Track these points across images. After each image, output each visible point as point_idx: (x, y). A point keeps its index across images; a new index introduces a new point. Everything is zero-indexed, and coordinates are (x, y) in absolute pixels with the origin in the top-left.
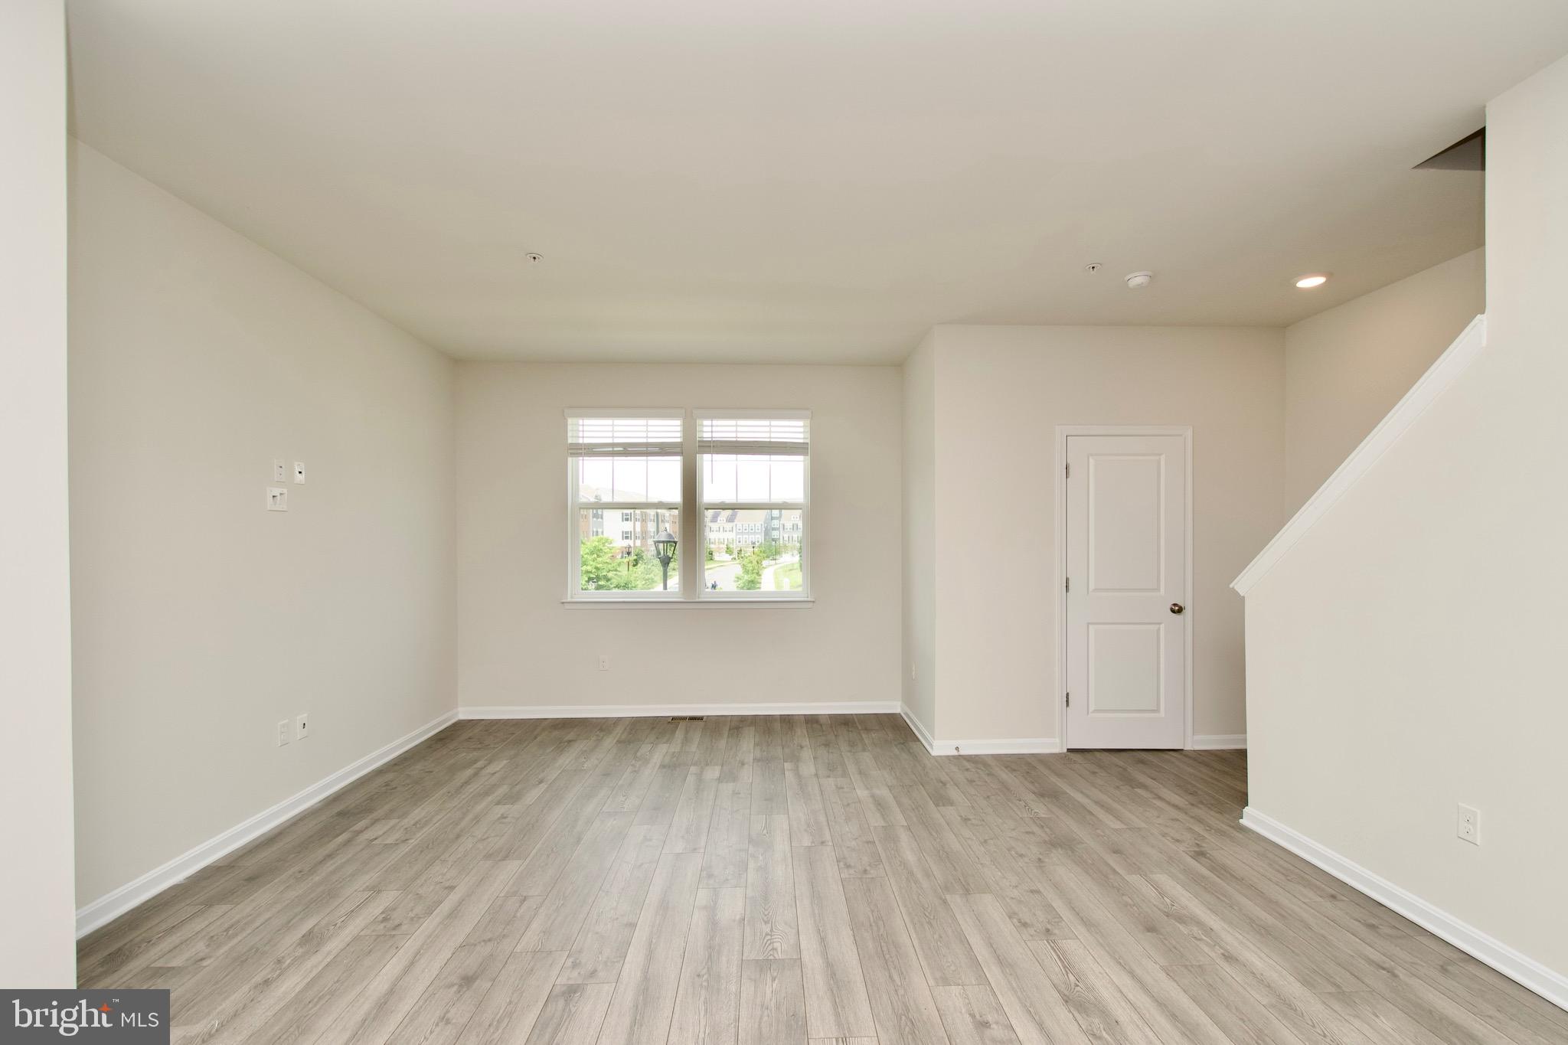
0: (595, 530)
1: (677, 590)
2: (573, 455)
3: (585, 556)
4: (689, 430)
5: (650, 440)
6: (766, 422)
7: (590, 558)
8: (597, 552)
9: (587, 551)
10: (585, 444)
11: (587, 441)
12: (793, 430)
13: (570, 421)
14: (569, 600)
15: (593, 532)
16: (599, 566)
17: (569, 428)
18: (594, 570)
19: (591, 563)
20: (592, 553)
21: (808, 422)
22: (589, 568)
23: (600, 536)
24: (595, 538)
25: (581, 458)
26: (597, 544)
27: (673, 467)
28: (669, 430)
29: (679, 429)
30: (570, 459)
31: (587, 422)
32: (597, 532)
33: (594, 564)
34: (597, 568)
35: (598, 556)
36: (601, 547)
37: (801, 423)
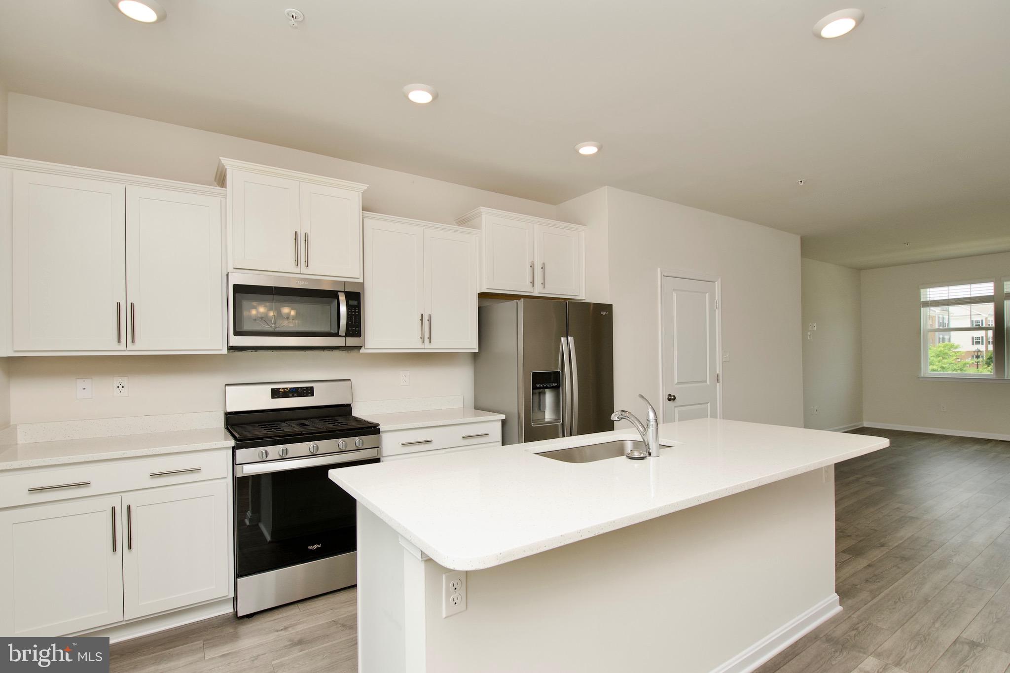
0: (941, 337)
2: (923, 306)
3: (932, 358)
4: (998, 288)
5: (972, 296)
7: (936, 359)
8: (943, 355)
9: (933, 354)
10: (931, 301)
11: (932, 299)
13: (922, 291)
14: (922, 376)
15: (939, 338)
16: (944, 366)
17: (921, 294)
18: (939, 369)
19: (937, 364)
20: (938, 356)
22: (935, 367)
23: (947, 342)
24: (941, 344)
25: (928, 308)
26: (942, 349)
28: (985, 289)
29: (992, 288)
30: (922, 309)
31: (932, 290)
32: (944, 339)
33: (940, 364)
34: (943, 368)
35: (944, 358)
36: (946, 351)
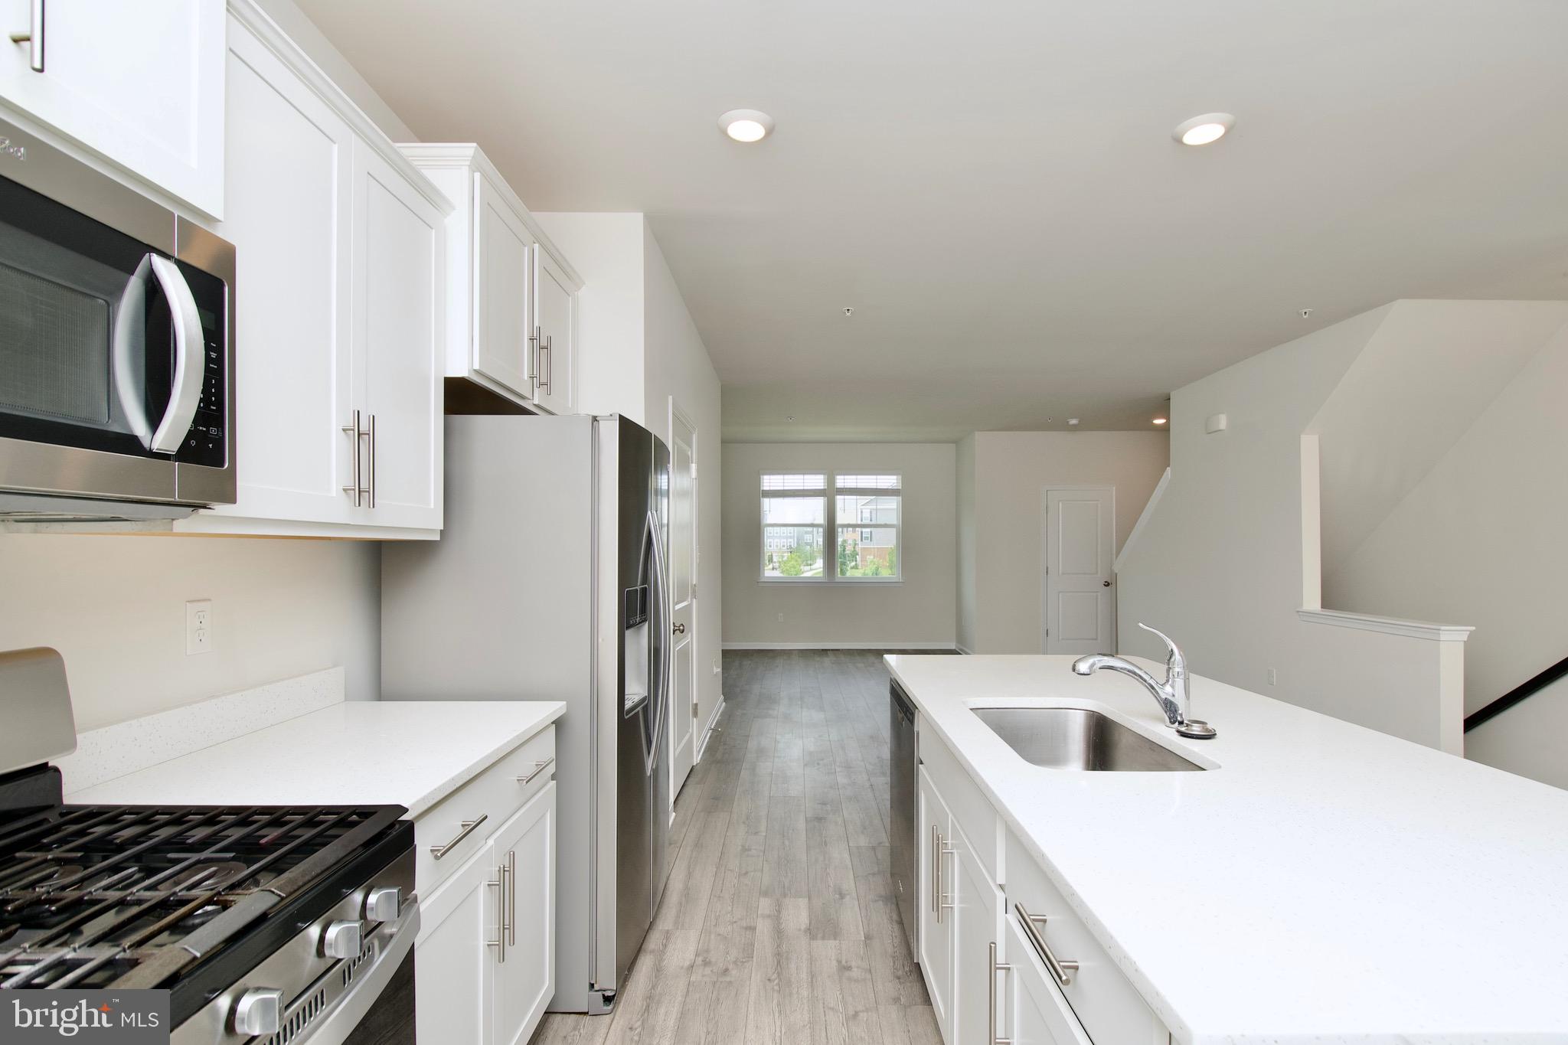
1: (821, 575)
2: (763, 497)
4: (831, 481)
5: (806, 488)
6: (874, 477)
10: (770, 490)
11: (771, 488)
12: (889, 481)
13: (761, 477)
14: (761, 580)
17: (762, 481)
21: (900, 477)
25: (768, 499)
27: (819, 503)
28: (817, 481)
29: (822, 481)
30: (762, 499)
31: (772, 477)
37: (895, 477)
